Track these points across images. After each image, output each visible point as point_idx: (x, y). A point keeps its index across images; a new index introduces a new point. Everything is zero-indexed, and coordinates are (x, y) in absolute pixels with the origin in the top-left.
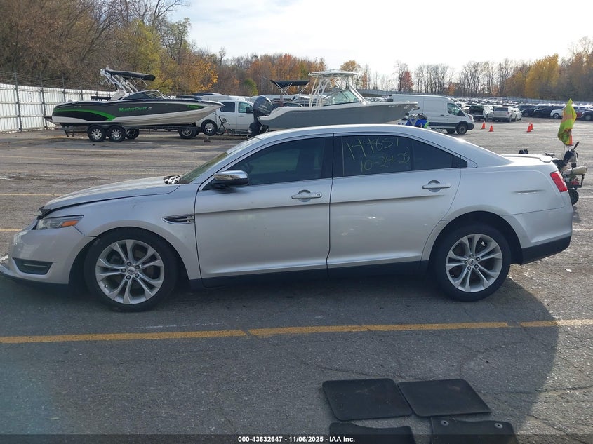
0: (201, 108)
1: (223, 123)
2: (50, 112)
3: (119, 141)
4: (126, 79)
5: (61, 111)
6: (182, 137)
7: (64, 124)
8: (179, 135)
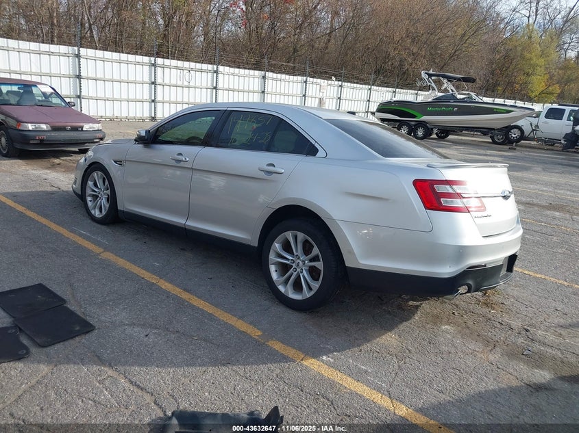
0: (508, 112)
1: (533, 130)
2: (374, 108)
3: (422, 139)
4: (449, 81)
5: (383, 108)
6: (494, 142)
7: (383, 120)
8: (491, 141)
